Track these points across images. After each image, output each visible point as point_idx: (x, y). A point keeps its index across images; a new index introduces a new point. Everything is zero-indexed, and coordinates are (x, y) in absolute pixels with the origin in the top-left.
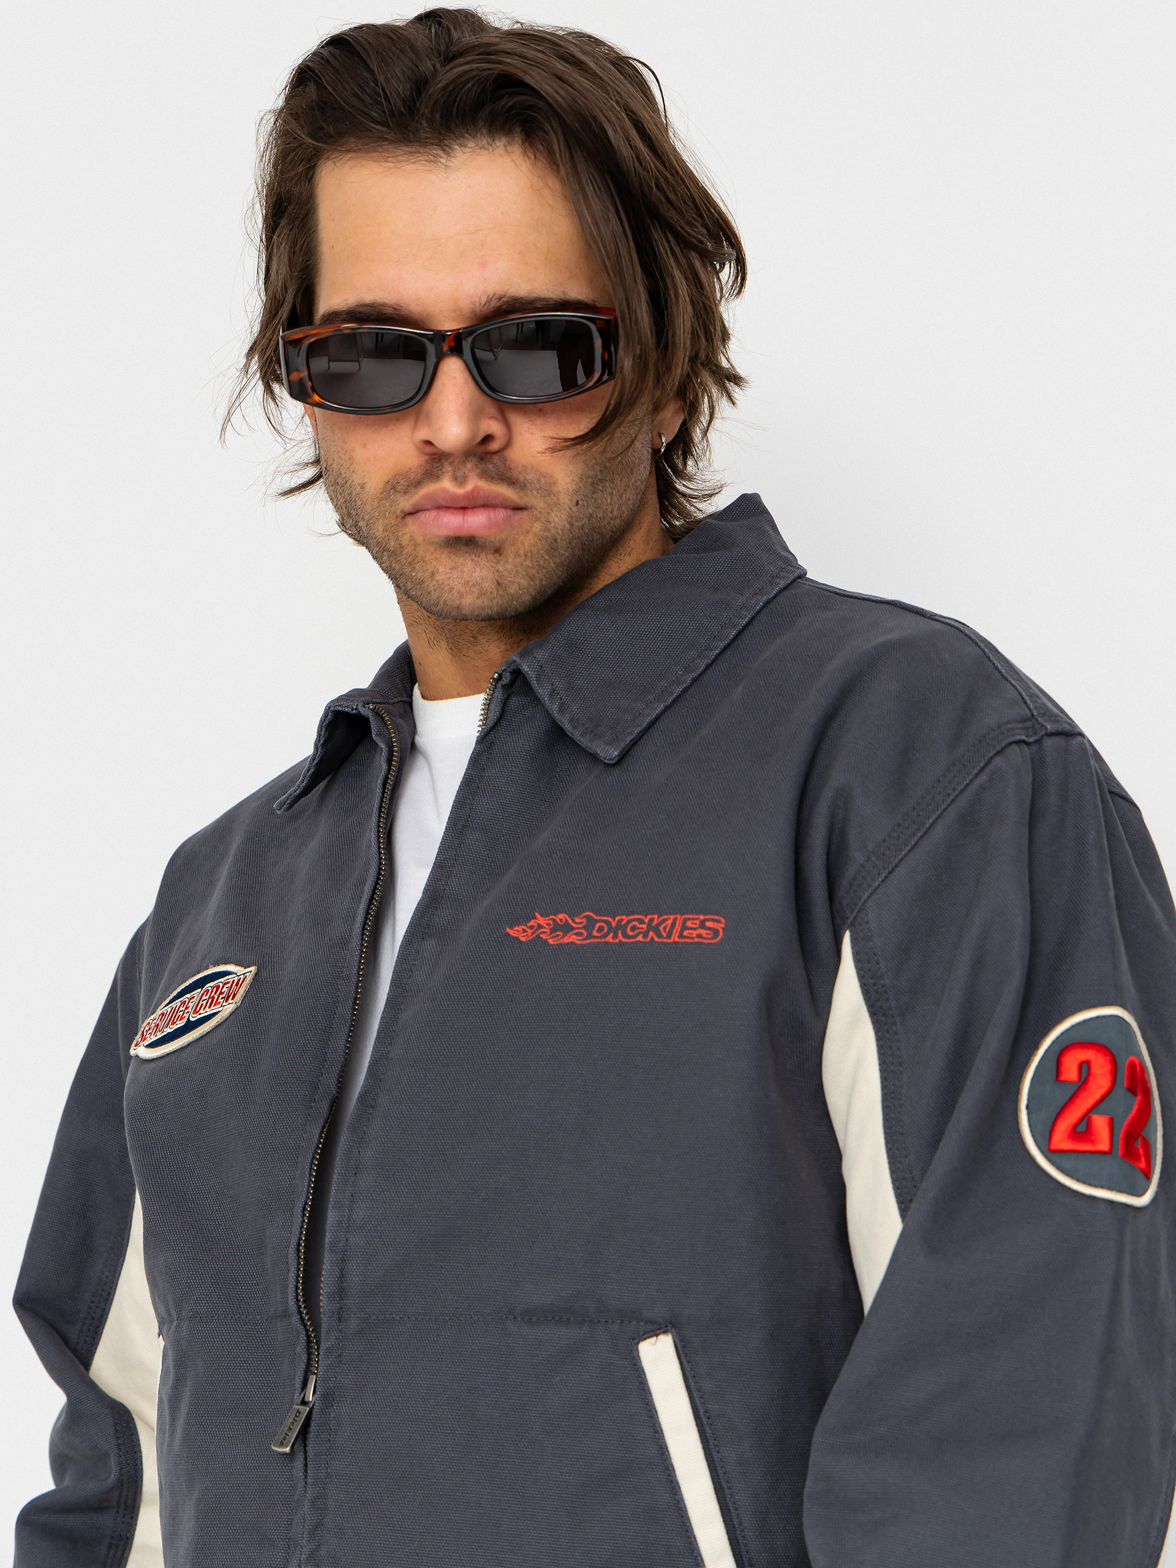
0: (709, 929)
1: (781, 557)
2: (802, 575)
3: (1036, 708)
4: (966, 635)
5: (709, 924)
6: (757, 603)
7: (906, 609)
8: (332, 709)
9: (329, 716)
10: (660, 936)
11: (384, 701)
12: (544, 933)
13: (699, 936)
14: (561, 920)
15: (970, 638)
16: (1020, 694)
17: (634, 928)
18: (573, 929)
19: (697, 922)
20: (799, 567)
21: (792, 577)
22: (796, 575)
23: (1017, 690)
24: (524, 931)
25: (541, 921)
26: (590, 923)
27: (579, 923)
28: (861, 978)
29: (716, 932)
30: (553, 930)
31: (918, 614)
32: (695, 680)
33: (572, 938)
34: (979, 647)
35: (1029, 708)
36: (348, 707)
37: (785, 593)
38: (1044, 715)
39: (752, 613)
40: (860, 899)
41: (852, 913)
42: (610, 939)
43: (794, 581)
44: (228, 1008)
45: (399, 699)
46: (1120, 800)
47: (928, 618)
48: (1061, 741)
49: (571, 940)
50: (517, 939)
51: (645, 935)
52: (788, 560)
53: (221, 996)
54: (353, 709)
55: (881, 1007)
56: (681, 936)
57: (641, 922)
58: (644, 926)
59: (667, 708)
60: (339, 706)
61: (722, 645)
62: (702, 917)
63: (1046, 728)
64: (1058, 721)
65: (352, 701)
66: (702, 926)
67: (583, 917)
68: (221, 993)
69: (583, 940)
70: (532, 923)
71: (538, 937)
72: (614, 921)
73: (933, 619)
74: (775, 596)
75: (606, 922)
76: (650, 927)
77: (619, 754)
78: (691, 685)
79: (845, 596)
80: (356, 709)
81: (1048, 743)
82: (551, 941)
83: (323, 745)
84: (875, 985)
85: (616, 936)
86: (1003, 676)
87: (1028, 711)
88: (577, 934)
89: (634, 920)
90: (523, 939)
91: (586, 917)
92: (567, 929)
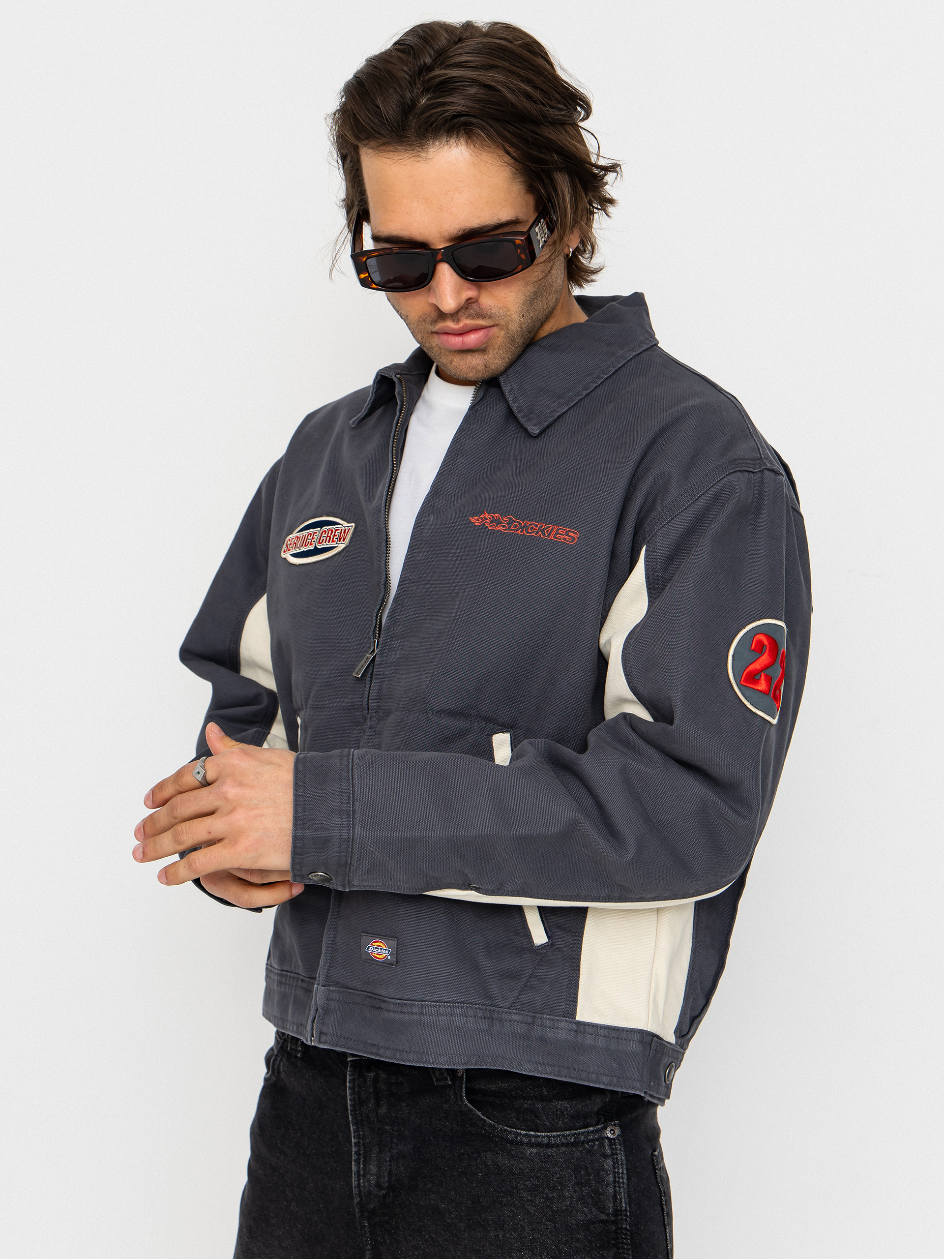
0: (570, 536)
1: (648, 332)
2: (656, 345)
3: (764, 454)
4: (736, 406)
5: (570, 534)
6: (629, 356)
7: (708, 382)
8: (380, 374)
9: (378, 378)
10: (544, 535)
11: (408, 373)
12: (487, 522)
13: (564, 539)
14: (496, 517)
15: (738, 408)
16: (757, 445)
17: (532, 529)
18: (502, 523)
19: (565, 531)
20: (656, 340)
21: (651, 344)
22: (654, 343)
23: (756, 442)
24: (478, 520)
25: (487, 516)
26: (510, 522)
27: (505, 521)
28: (646, 570)
29: (573, 539)
30: (492, 522)
31: (713, 386)
32: (587, 395)
33: (500, 528)
34: (742, 414)
35: (760, 453)
36: (387, 374)
37: (646, 353)
38: (766, 459)
39: (625, 361)
40: (654, 530)
41: (649, 536)
42: (519, 532)
43: (652, 346)
44: (341, 546)
45: (417, 372)
46: (795, 512)
47: (718, 390)
48: (772, 475)
49: (499, 529)
50: (474, 523)
51: (537, 533)
52: (651, 335)
53: (335, 537)
54: (390, 376)
55: (654, 586)
56: (555, 537)
57: (536, 526)
58: (538, 528)
59: (570, 409)
60: (383, 373)
61: (606, 377)
62: (568, 529)
63: (767, 466)
64: (773, 464)
65: (390, 372)
66: (567, 534)
67: (508, 518)
68: (335, 535)
69: (506, 530)
70: (482, 516)
71: (484, 524)
72: (523, 523)
73: (720, 392)
74: (640, 353)
75: (519, 523)
76: (540, 529)
77: (539, 432)
78: (585, 396)
79: (677, 363)
80: (392, 376)
81: (766, 473)
82: (489, 528)
83: (375, 392)
84: (653, 574)
85: (522, 531)
86: (751, 433)
87: (759, 455)
88: (503, 526)
89: (533, 524)
90: (477, 524)
91: (510, 518)
92: (499, 522)
